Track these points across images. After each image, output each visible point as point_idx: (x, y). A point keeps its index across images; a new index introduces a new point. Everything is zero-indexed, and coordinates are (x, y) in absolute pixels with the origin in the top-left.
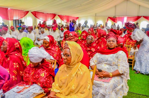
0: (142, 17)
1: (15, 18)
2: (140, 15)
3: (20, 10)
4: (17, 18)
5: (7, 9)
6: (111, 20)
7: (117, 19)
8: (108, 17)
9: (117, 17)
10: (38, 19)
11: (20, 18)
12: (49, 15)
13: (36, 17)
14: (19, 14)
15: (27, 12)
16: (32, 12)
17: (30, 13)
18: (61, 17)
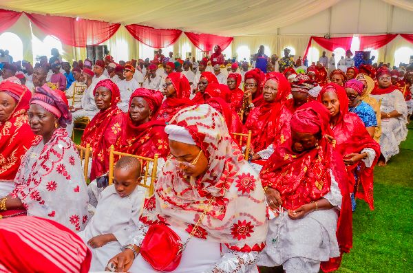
0: (399, 37)
1: (89, 43)
2: (393, 31)
3: (102, 20)
4: (95, 42)
5: (74, 19)
6: (319, 45)
7: (334, 42)
8: (309, 38)
9: (335, 36)
10: (140, 43)
11: (100, 40)
12: (166, 33)
13: (136, 38)
14: (100, 31)
15: (117, 26)
16: (127, 27)
17: (122, 30)
18: (194, 38)
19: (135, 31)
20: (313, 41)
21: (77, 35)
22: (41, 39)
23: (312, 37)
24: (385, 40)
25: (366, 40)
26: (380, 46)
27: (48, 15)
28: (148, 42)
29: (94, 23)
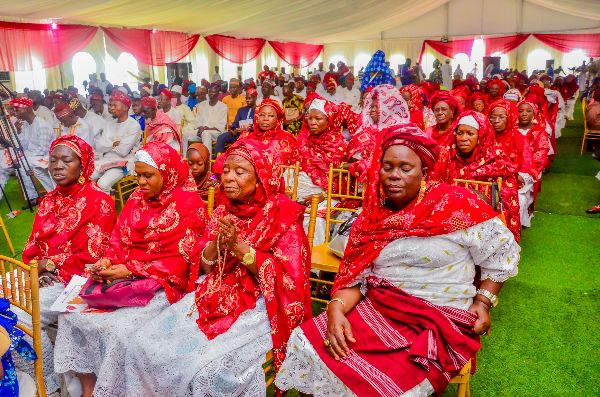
0: (531, 38)
1: (168, 60)
2: (525, 30)
3: (180, 31)
4: (174, 59)
5: (147, 32)
6: (435, 51)
7: (454, 46)
8: (422, 42)
9: (454, 39)
10: (220, 58)
11: (179, 57)
12: (248, 43)
13: (217, 51)
14: (178, 46)
15: (196, 38)
16: (206, 38)
17: (202, 42)
18: (279, 48)
19: (215, 42)
20: (427, 46)
21: (154, 51)
22: (116, 58)
23: (426, 41)
24: (515, 42)
25: (493, 43)
26: (510, 50)
27: (125, 28)
28: (228, 56)
29: (172, 36)
